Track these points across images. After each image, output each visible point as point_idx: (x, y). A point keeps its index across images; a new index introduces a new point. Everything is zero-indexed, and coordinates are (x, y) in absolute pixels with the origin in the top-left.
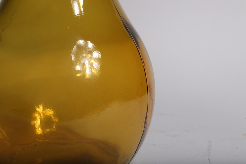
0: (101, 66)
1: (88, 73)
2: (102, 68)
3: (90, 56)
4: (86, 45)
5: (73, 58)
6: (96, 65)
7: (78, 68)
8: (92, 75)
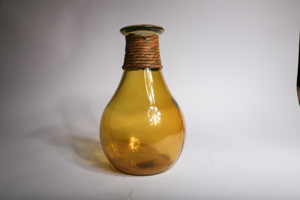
0: (161, 120)
1: (156, 123)
2: (162, 120)
3: (156, 115)
4: (154, 109)
5: (149, 116)
6: (159, 119)
7: (151, 120)
8: (158, 124)
